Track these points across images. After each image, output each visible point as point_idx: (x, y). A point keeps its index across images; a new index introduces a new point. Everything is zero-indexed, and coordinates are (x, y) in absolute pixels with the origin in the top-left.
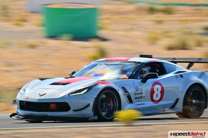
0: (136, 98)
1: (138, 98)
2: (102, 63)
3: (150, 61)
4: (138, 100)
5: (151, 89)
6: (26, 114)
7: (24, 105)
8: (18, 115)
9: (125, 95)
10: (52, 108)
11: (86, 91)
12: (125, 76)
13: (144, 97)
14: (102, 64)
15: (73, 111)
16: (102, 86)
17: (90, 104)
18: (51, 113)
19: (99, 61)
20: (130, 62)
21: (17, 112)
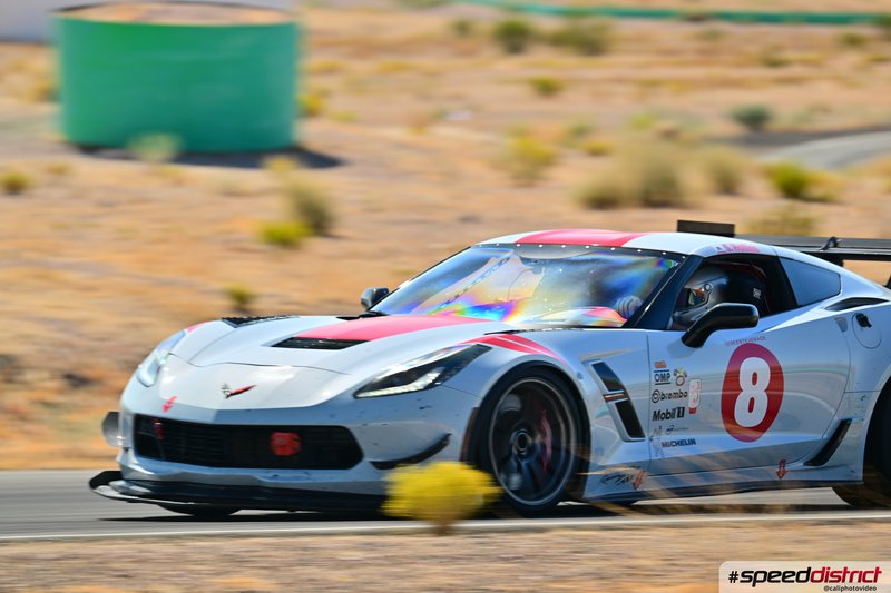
0: (657, 416)
1: (668, 415)
2: (507, 255)
3: (724, 250)
4: (666, 423)
5: (727, 373)
6: (161, 476)
7: (155, 435)
8: (127, 480)
9: (607, 400)
10: (279, 453)
11: (432, 376)
12: (609, 315)
13: (693, 411)
14: (508, 259)
15: (373, 469)
16: (507, 358)
17: (451, 438)
18: (272, 472)
19: (494, 245)
20: (633, 251)
21: (122, 466)
